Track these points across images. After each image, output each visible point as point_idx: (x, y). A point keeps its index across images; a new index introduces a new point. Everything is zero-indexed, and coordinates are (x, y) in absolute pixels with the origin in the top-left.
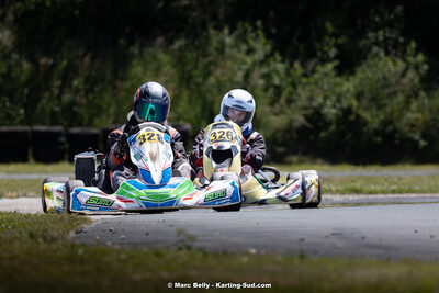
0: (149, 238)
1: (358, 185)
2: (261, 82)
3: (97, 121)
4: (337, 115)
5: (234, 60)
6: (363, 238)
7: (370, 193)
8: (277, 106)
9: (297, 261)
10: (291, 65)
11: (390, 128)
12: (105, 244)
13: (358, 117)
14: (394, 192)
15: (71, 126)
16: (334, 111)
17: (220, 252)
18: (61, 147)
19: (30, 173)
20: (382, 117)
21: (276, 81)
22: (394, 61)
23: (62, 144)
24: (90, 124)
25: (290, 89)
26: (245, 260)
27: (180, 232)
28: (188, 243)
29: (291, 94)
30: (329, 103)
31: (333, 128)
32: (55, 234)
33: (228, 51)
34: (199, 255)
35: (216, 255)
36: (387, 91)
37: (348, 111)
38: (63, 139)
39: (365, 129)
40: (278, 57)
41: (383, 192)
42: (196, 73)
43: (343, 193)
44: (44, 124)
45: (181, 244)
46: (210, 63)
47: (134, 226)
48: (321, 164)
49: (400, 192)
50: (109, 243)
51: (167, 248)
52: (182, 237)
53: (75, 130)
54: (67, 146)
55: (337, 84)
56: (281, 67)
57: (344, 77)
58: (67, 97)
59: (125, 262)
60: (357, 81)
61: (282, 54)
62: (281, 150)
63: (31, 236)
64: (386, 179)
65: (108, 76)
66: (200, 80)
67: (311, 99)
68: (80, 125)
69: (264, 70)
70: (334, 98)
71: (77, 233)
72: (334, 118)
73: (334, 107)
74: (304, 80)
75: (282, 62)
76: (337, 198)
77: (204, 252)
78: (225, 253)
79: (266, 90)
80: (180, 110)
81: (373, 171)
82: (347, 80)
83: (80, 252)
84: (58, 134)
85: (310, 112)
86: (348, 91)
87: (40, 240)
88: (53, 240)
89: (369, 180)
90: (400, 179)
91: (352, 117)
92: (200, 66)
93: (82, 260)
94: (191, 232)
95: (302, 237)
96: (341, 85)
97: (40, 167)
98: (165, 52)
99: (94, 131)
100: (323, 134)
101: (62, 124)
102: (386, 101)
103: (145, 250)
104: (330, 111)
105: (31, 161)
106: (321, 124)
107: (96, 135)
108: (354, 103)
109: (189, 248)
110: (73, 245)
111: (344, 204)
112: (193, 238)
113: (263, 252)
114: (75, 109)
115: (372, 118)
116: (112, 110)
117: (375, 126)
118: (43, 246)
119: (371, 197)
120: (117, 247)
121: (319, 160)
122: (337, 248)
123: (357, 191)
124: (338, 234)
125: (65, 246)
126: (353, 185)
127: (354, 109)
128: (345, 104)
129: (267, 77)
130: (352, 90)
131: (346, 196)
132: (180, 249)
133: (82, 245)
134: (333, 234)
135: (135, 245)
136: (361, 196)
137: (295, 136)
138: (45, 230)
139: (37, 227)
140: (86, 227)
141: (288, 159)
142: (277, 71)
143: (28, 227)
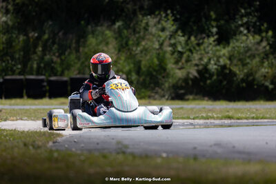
0: (99, 147)
1: (230, 114)
2: (170, 49)
3: (66, 72)
4: (217, 69)
5: (154, 35)
6: (234, 147)
7: (238, 119)
8: (180, 64)
9: (192, 161)
10: (189, 38)
11: (251, 78)
12: (71, 150)
13: (230, 70)
14: (253, 118)
15: (50, 76)
16: (215, 67)
17: (144, 155)
18: (44, 89)
19: (24, 105)
20: (245, 71)
21: (180, 49)
22: (253, 36)
23: (44, 86)
24: (62, 74)
25: (188, 53)
26: (159, 160)
27: (119, 143)
29: (189, 56)
30: (212, 62)
31: (215, 77)
32: (40, 144)
33: (150, 29)
34: (130, 158)
35: (141, 157)
36: (248, 54)
37: (224, 67)
38: (45, 84)
39: (235, 79)
40: (180, 33)
41: (247, 118)
42: (130, 43)
43: (221, 119)
44: (32, 74)
45: (119, 151)
47: (90, 139)
48: (207, 101)
49: (257, 118)
50: (74, 149)
51: (111, 153)
52: (120, 146)
53: (53, 78)
54: (48, 88)
55: (217, 50)
56: (182, 39)
57: (222, 46)
58: (47, 57)
60: (230, 49)
61: (183, 31)
62: (182, 91)
63: (25, 145)
64: (248, 110)
65: (74, 45)
67: (201, 59)
68: (55, 75)
69: (173, 41)
70: (215, 59)
71: (54, 143)
72: (215, 71)
73: (215, 64)
74: (197, 48)
75: (183, 36)
76: (217, 122)
77: (133, 155)
78: (147, 156)
79: (173, 53)
80: (119, 66)
81: (240, 105)
82: (224, 48)
83: (56, 155)
84: (42, 81)
85: (201, 67)
86: (224, 55)
87: (31, 147)
88: (39, 147)
89: (237, 110)
90: (257, 110)
91: (228, 71)
93: (57, 160)
94: (126, 142)
95: (195, 146)
96: (220, 51)
97: (31, 101)
98: (110, 30)
99: (65, 78)
100: (208, 81)
101: (44, 75)
102: (248, 60)
103: (97, 154)
104: (213, 67)
105: (25, 97)
106: (207, 75)
107: (66, 82)
108: (228, 62)
109: (124, 153)
110: (51, 151)
111: (221, 126)
112: (126, 147)
113: (170, 155)
114: (53, 65)
115: (240, 72)
117: (241, 76)
118: (32, 151)
119: (239, 121)
120: (79, 152)
121: (206, 98)
122: (217, 153)
123: (230, 118)
124: (218, 145)
125: (46, 151)
126: (227, 113)
127: (228, 66)
128: (222, 62)
129: (174, 45)
130: (227, 54)
131: (223, 121)
132: (118, 153)
133: (57, 150)
134: (215, 145)
135: (90, 151)
136: (233, 121)
137: (190, 82)
138: (34, 142)
139: (28, 139)
140: (59, 139)
141: (187, 97)
142: (180, 42)
143: (23, 139)
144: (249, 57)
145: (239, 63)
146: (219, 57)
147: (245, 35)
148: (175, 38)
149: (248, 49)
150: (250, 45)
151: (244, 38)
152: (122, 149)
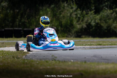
0: (44, 58)
1: (100, 43)
2: (75, 16)
3: (31, 27)
4: (95, 25)
5: (68, 10)
6: (102, 57)
7: (104, 45)
8: (79, 23)
9: (84, 63)
10: (83, 11)
11: (109, 28)
12: (33, 59)
14: (110, 45)
15: (24, 28)
17: (63, 61)
18: (21, 34)
19: (13, 40)
20: (107, 25)
21: (79, 16)
22: (110, 10)
25: (82, 18)
26: (70, 63)
28: (55, 59)
30: (93, 21)
31: (94, 28)
32: (20, 56)
33: (66, 8)
35: (62, 62)
36: (108, 18)
37: (98, 24)
38: (22, 31)
39: (102, 28)
40: (79, 9)
41: (107, 45)
42: (57, 14)
43: (97, 45)
44: (16, 27)
45: (53, 59)
46: (61, 11)
47: (41, 54)
49: (112, 45)
50: (34, 59)
51: (49, 60)
52: (53, 57)
53: (25, 29)
54: (23, 33)
57: (97, 15)
58: (23, 20)
59: (38, 64)
60: (100, 16)
62: (80, 34)
63: (13, 57)
64: (108, 42)
65: (34, 15)
66: (59, 15)
68: (26, 28)
69: (76, 13)
70: (94, 20)
71: (25, 56)
74: (86, 15)
75: (80, 11)
76: (95, 46)
77: (59, 61)
78: (65, 61)
79: (76, 18)
80: (53, 23)
81: (105, 39)
83: (26, 61)
84: (21, 30)
85: (88, 23)
86: (98, 18)
87: (16, 58)
88: (19, 58)
89: (103, 42)
90: (112, 41)
91: (99, 25)
92: (58, 12)
93: (26, 64)
94: (56, 56)
95: (85, 57)
96: (96, 17)
97: (16, 39)
98: (49, 8)
99: (30, 29)
100: (91, 30)
101: (22, 28)
102: (108, 21)
103: (43, 61)
104: (93, 24)
105: (14, 37)
106: (90, 27)
107: (31, 30)
108: (99, 21)
109: (55, 60)
110: (24, 59)
111: (97, 48)
112: (56, 57)
113: (75, 61)
114: (25, 23)
115: (104, 25)
116: (35, 24)
118: (16, 60)
119: (104, 46)
120: (36, 60)
121: (90, 37)
122: (95, 60)
123: (100, 45)
124: (95, 56)
125: (22, 60)
126: (99, 43)
127: (99, 23)
128: (97, 21)
129: (76, 15)
131: (97, 46)
132: (53, 60)
133: (27, 59)
134: (94, 56)
135: (41, 59)
136: (101, 46)
137: (83, 30)
138: (17, 56)
139: (15, 55)
140: (28, 55)
141: (82, 36)
142: (79, 13)
143: (12, 55)
144: (108, 19)
145: (104, 22)
146: (95, 19)
147: (106, 10)
148: (77, 12)
149: (108, 16)
150: (109, 14)
151: (106, 11)
152: (54, 58)
